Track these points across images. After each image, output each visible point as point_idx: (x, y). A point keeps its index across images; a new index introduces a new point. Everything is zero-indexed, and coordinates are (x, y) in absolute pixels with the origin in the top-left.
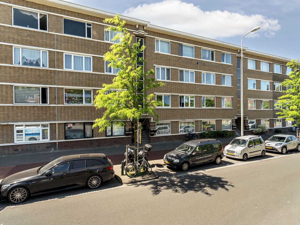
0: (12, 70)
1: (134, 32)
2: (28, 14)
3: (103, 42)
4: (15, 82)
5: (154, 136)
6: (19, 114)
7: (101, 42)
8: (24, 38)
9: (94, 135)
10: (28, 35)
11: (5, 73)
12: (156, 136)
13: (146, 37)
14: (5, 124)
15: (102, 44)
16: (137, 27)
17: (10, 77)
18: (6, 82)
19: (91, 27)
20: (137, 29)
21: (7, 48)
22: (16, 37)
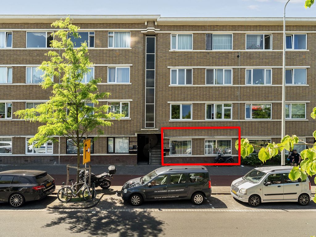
0: (25, 88)
1: (142, 32)
2: (39, 35)
3: (106, 50)
4: (26, 99)
5: (167, 156)
6: (29, 128)
7: (103, 50)
8: (34, 58)
9: (94, 151)
10: (38, 55)
11: (20, 92)
12: (169, 156)
13: (158, 34)
14: (18, 136)
15: (105, 52)
16: (146, 24)
17: (23, 95)
18: (20, 100)
19: (94, 35)
20: (146, 27)
21: (22, 69)
22: (28, 58)
